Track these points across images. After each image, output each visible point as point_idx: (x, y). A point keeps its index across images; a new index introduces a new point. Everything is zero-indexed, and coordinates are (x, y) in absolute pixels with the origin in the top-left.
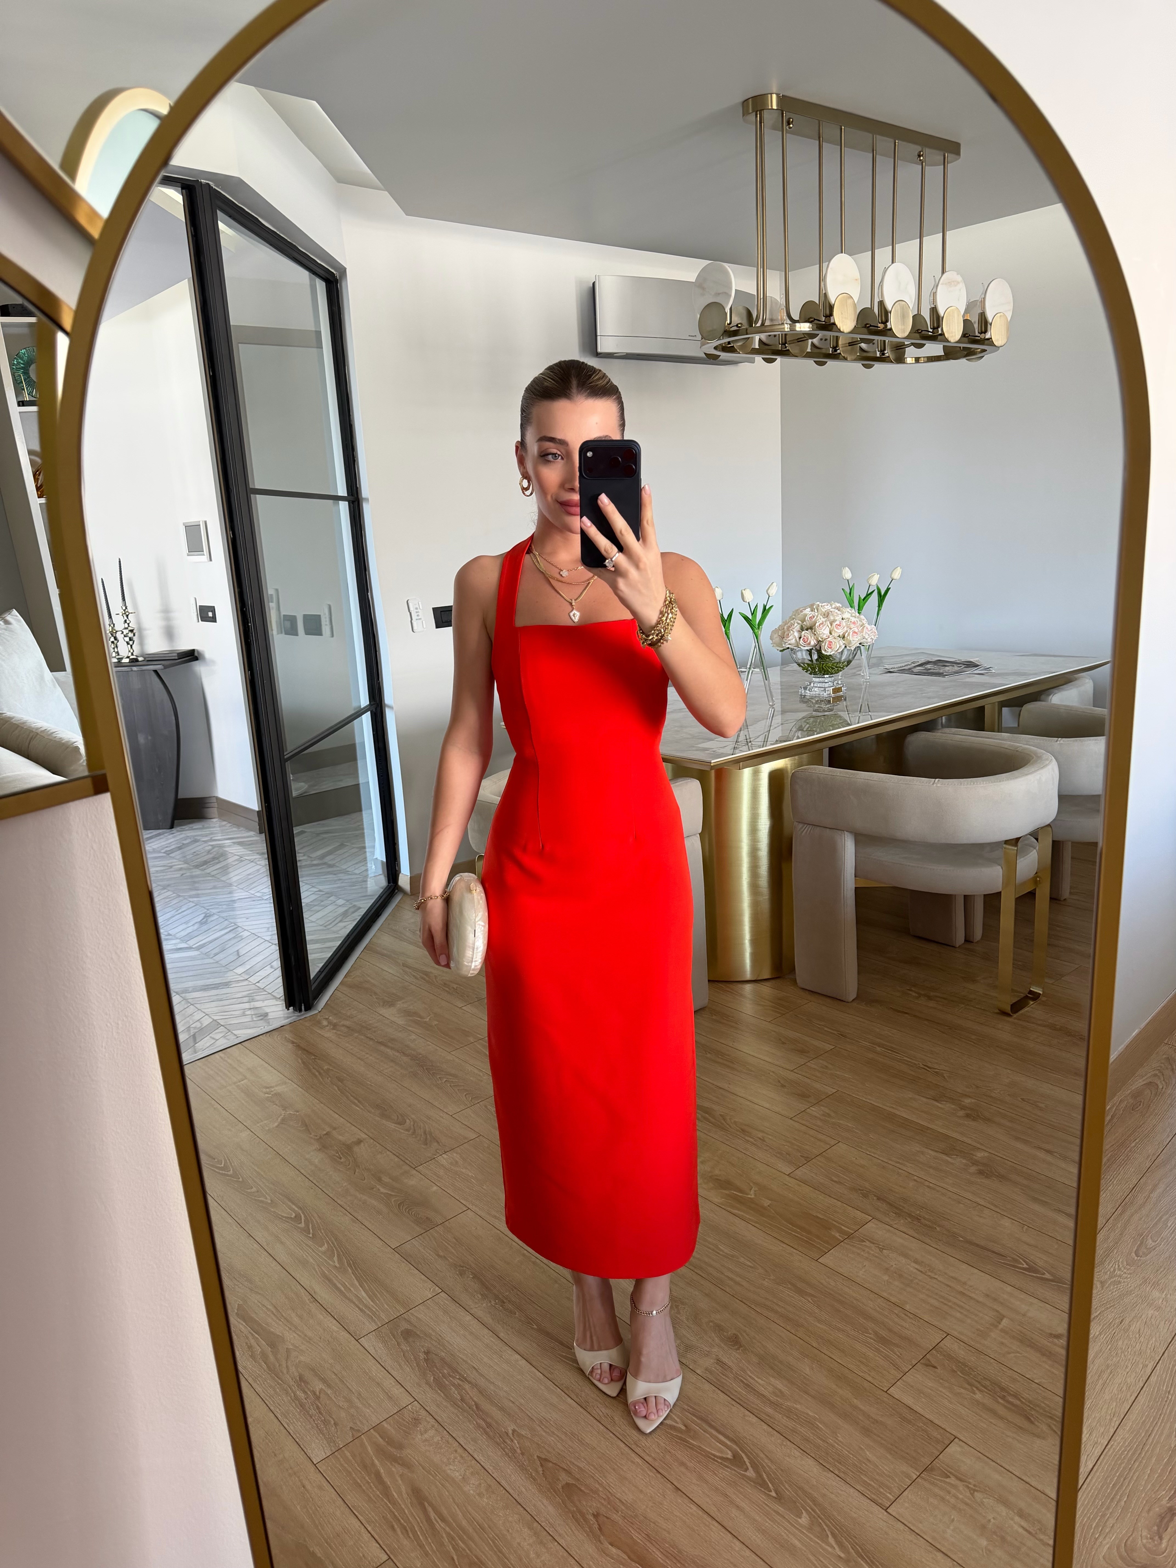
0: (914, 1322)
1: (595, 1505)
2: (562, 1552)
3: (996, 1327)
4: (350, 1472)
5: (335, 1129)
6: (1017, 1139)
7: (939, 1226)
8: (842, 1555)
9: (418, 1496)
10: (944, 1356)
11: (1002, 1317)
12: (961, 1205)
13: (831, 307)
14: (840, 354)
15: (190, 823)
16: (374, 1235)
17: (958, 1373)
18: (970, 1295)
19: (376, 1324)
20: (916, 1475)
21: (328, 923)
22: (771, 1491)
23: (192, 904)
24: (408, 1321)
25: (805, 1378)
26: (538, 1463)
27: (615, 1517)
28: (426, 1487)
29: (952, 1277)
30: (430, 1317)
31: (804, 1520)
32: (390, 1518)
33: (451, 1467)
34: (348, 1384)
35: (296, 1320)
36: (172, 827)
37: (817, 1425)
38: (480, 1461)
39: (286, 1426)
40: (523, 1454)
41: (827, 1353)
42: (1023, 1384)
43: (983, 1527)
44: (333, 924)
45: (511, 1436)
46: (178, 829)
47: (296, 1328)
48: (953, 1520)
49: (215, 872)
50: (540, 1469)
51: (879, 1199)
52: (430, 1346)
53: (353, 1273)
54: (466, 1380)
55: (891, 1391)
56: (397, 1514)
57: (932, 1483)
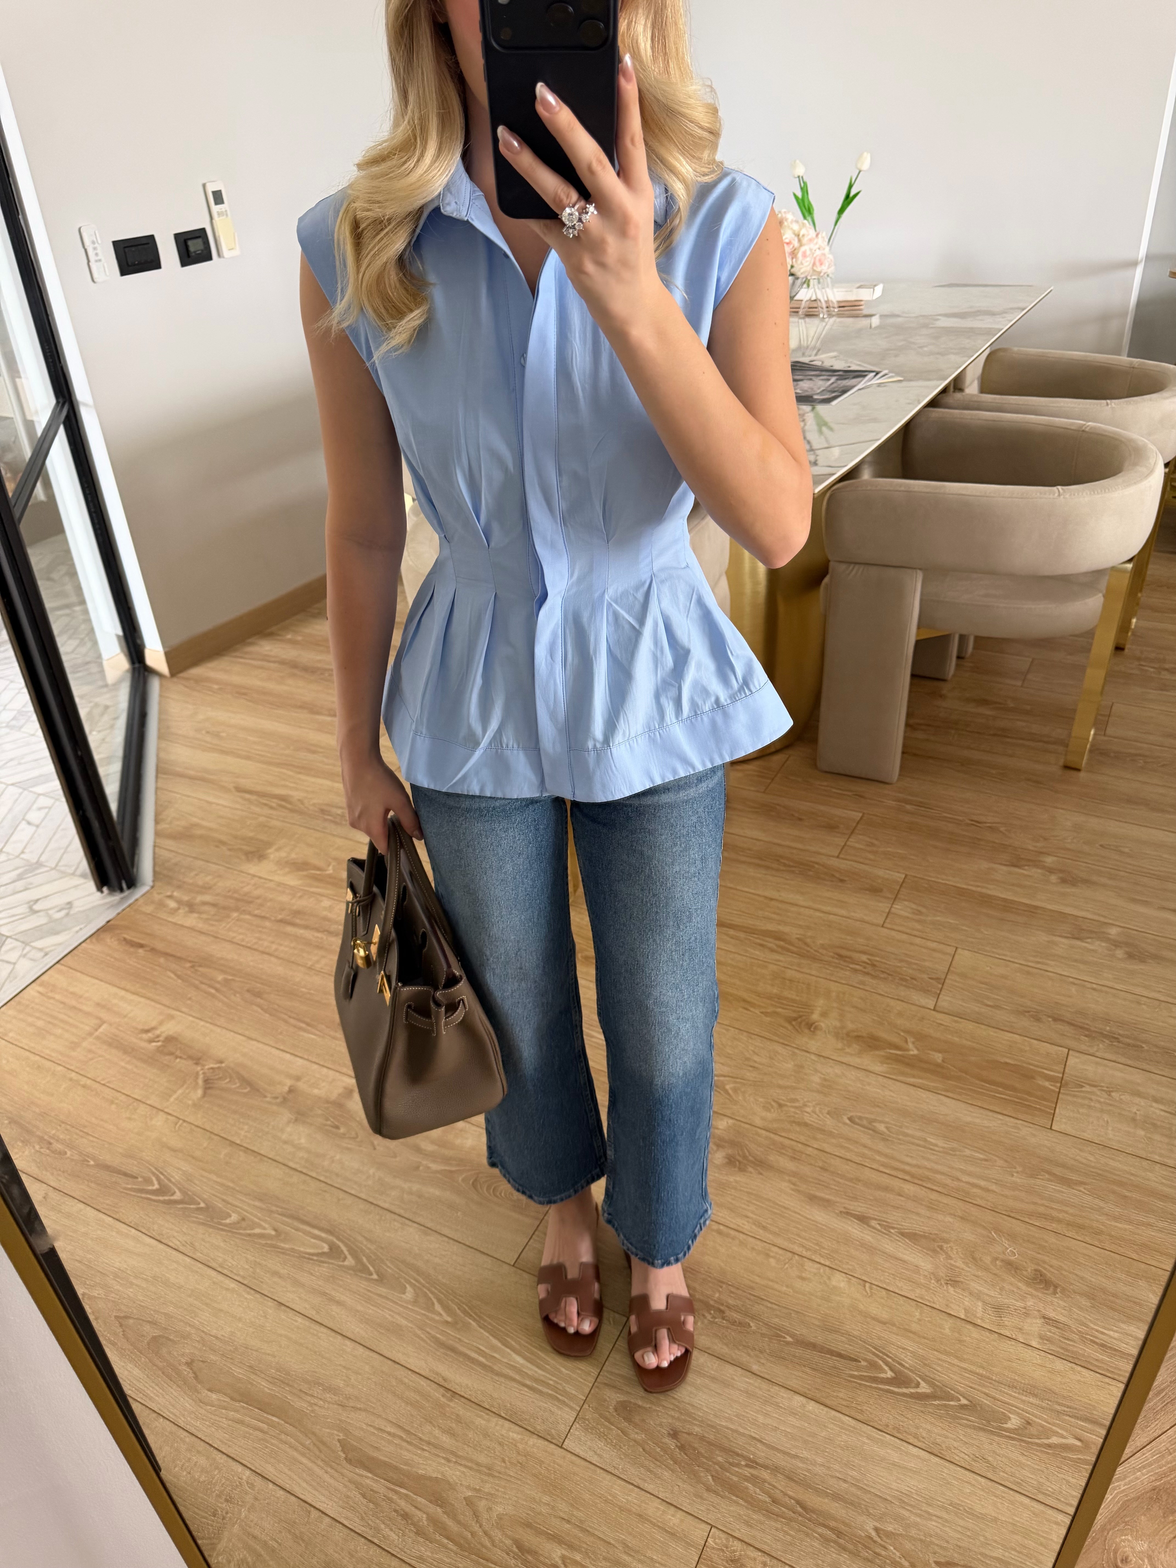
7: (1142, 1042)
12: (1143, 1006)
34: (597, 1533)
47: (454, 1455)
51: (1055, 1019)
52: (670, 1421)
53: (480, 1327)
54: (757, 1463)
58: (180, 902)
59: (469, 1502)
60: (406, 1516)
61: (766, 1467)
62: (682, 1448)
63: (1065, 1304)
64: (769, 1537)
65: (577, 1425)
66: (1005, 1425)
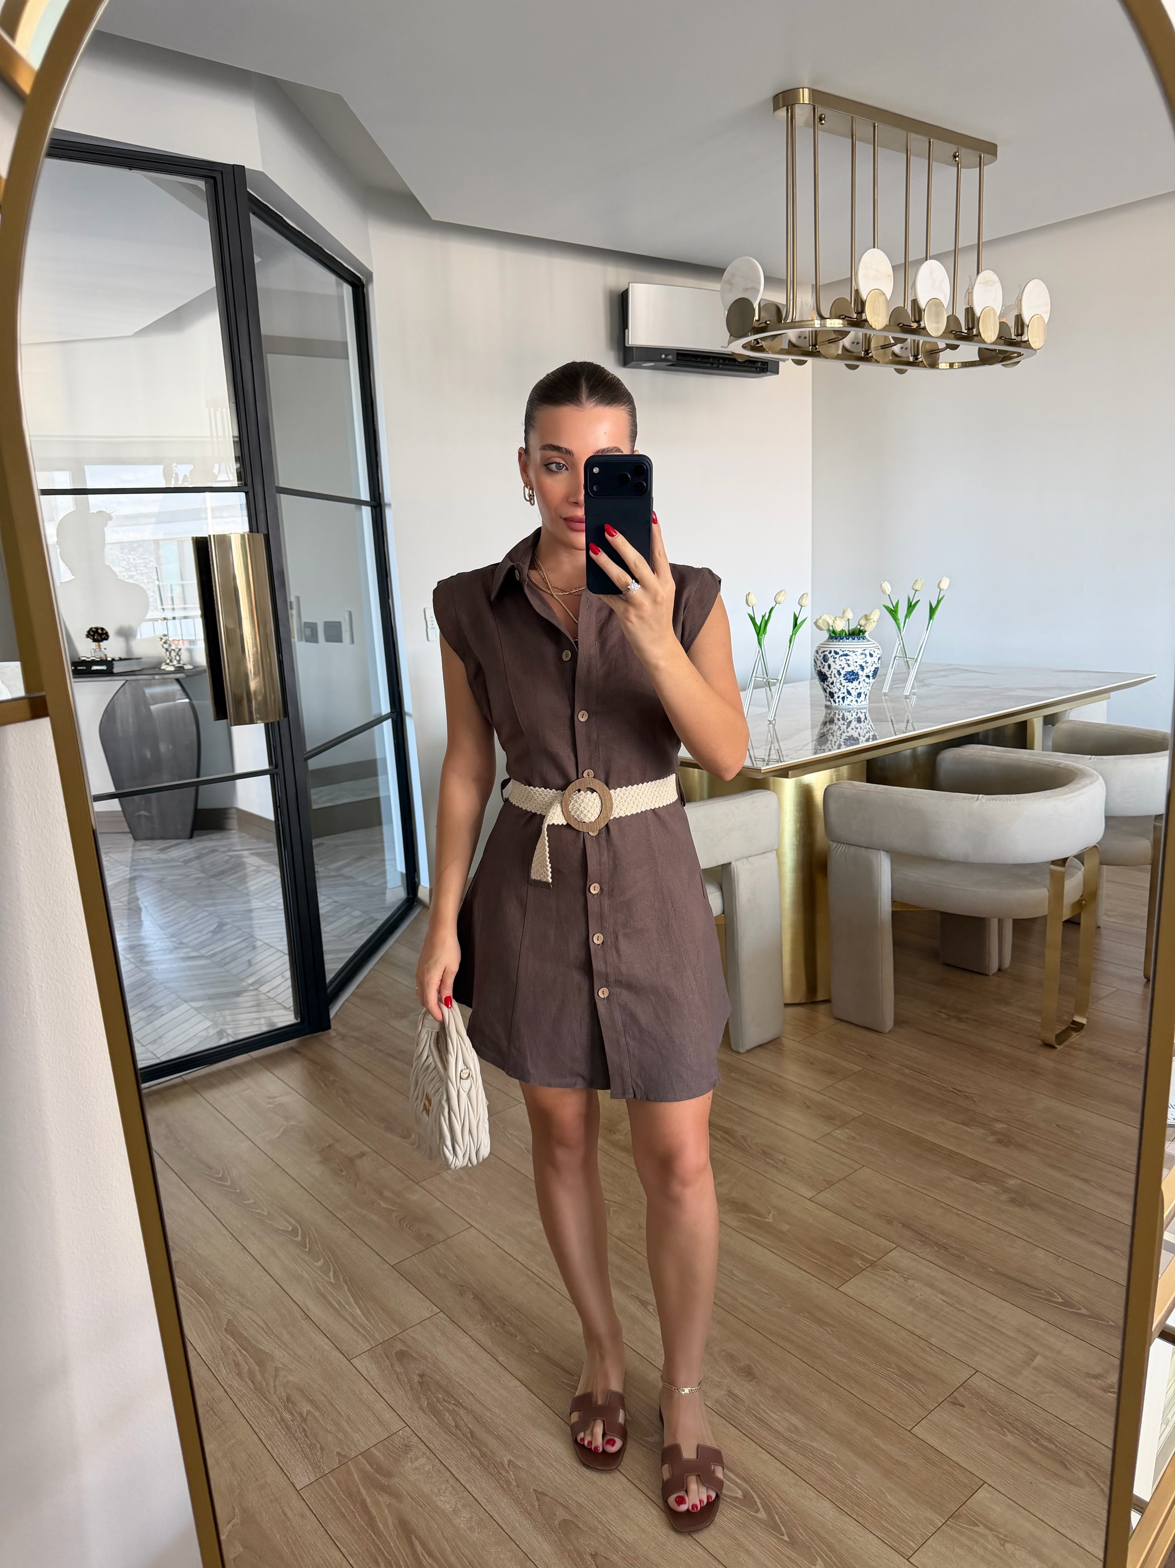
0: (940, 1357)
1: (593, 1543)
3: (1028, 1365)
4: (334, 1502)
5: (338, 1141)
6: (1052, 1166)
7: (968, 1255)
9: (405, 1529)
10: (972, 1393)
11: (1035, 1355)
12: (992, 1234)
13: (863, 304)
14: (872, 357)
15: (209, 834)
16: (372, 1251)
17: (988, 1413)
18: (1002, 1330)
19: (370, 1344)
20: (941, 1522)
21: (342, 934)
22: (784, 1535)
23: (206, 914)
24: (403, 1342)
25: (822, 1413)
26: (534, 1497)
27: (615, 1558)
28: (414, 1520)
29: (981, 1310)
30: (427, 1338)
32: (374, 1551)
33: (442, 1498)
34: (337, 1407)
35: (286, 1337)
36: (191, 837)
37: (834, 1464)
38: (472, 1492)
39: (270, 1449)
40: (518, 1486)
41: (845, 1386)
42: (1058, 1427)
44: (347, 935)
45: (507, 1466)
46: (197, 839)
47: (286, 1345)
49: (232, 882)
50: (536, 1504)
51: (904, 1225)
52: (425, 1368)
53: (348, 1290)
54: (461, 1406)
55: (914, 1431)
56: (381, 1546)
57: (959, 1532)
58: (339, 1033)
59: (277, 1369)
60: (237, 1365)
61: (465, 1408)
62: (421, 1383)
63: (752, 1389)
64: (437, 1442)
65: (367, 1353)
66: (646, 1438)
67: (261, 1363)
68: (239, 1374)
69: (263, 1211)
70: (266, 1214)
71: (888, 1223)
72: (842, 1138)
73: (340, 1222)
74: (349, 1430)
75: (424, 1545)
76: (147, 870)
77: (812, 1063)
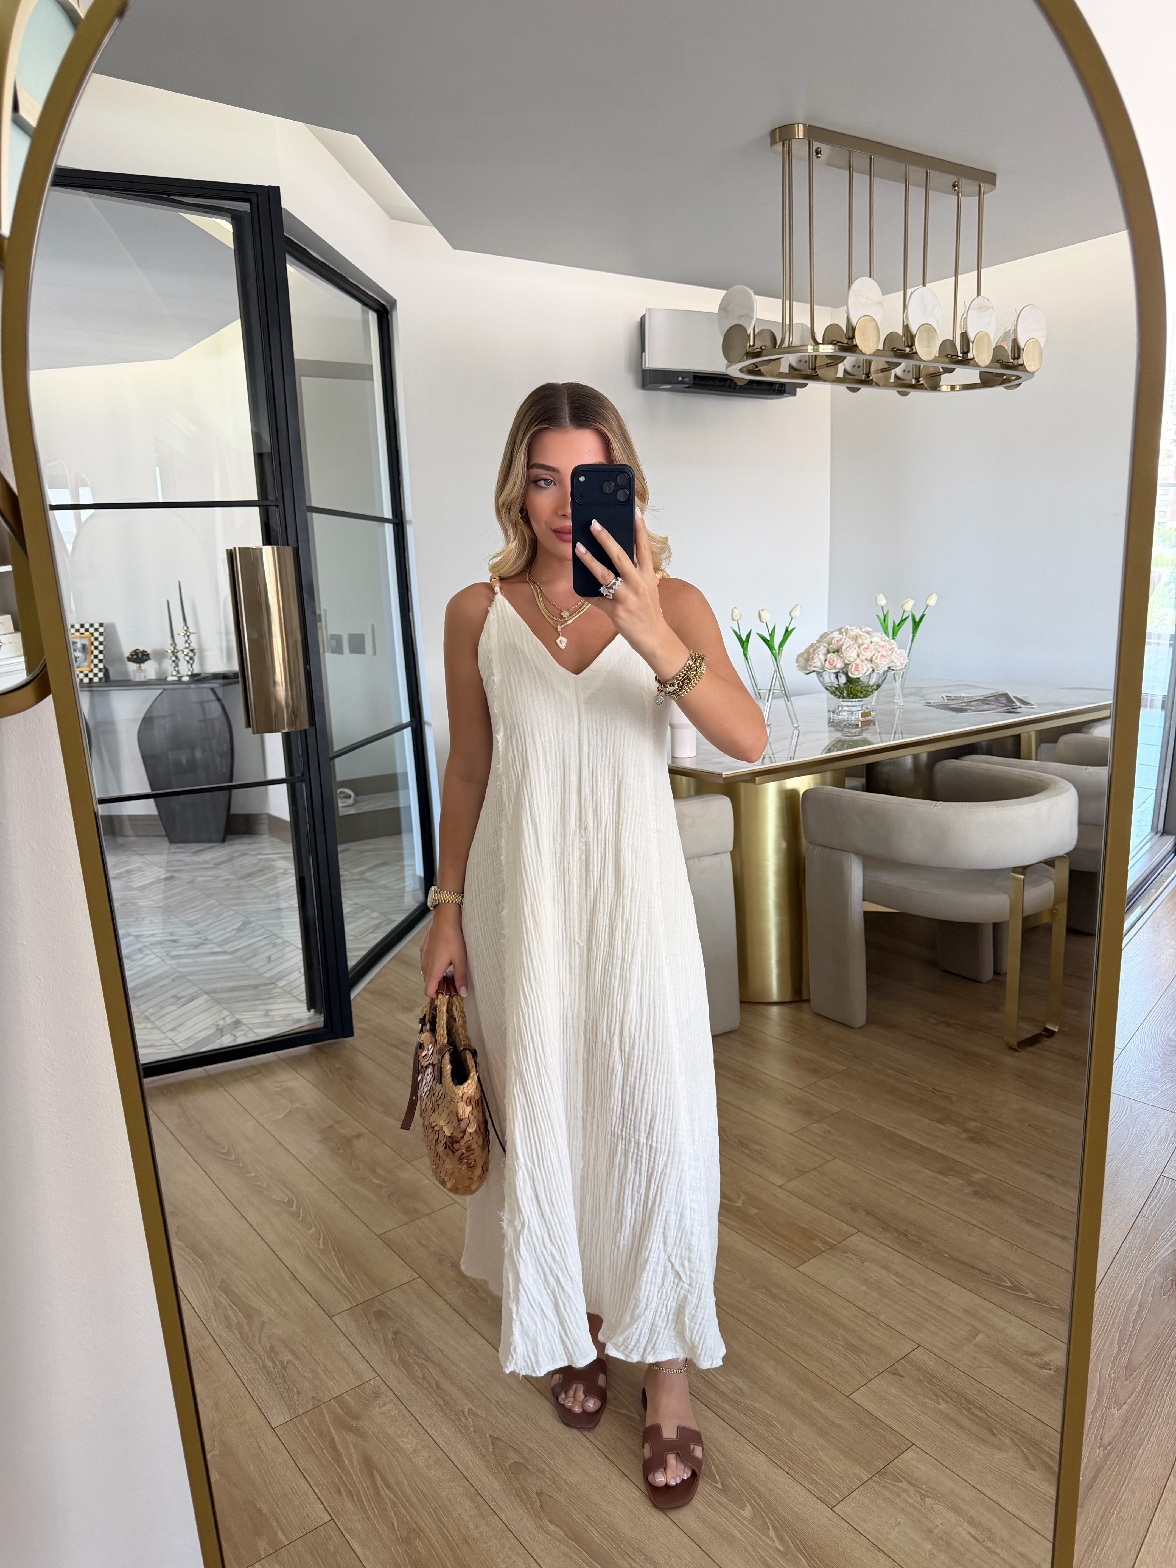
0: (886, 1332)
1: (539, 1483)
2: (500, 1525)
3: (970, 1341)
4: (305, 1438)
5: (338, 1122)
6: (1018, 1162)
8: (781, 1548)
9: (368, 1464)
10: (913, 1366)
11: (977, 1333)
13: (854, 330)
14: (874, 380)
15: (241, 838)
16: (361, 1222)
17: (926, 1384)
18: (948, 1309)
19: (351, 1303)
20: (868, 1477)
21: (365, 930)
23: (232, 913)
24: (382, 1303)
25: (767, 1378)
26: (490, 1443)
27: (557, 1496)
28: (377, 1457)
29: (932, 1292)
30: (404, 1300)
31: (747, 1512)
32: (338, 1483)
33: (404, 1440)
34: (315, 1357)
35: (274, 1295)
36: (223, 840)
37: (773, 1423)
38: (433, 1436)
39: (251, 1392)
40: (475, 1432)
41: (793, 1356)
42: (991, 1397)
43: (930, 1531)
45: (467, 1415)
46: (231, 842)
48: (899, 1523)
49: (260, 883)
50: (491, 1447)
51: (868, 1213)
52: (400, 1327)
53: (336, 1256)
54: (430, 1360)
55: (853, 1396)
56: (344, 1478)
57: (884, 1487)
59: (263, 1323)
60: (227, 1318)
61: (434, 1362)
62: (394, 1340)
64: (405, 1391)
65: (348, 1311)
67: (249, 1318)
68: (229, 1327)
69: (263, 1183)
70: (265, 1186)
71: (853, 1210)
72: (818, 1131)
73: (333, 1196)
74: (324, 1377)
75: (384, 1480)
76: (180, 871)
77: (798, 1062)
